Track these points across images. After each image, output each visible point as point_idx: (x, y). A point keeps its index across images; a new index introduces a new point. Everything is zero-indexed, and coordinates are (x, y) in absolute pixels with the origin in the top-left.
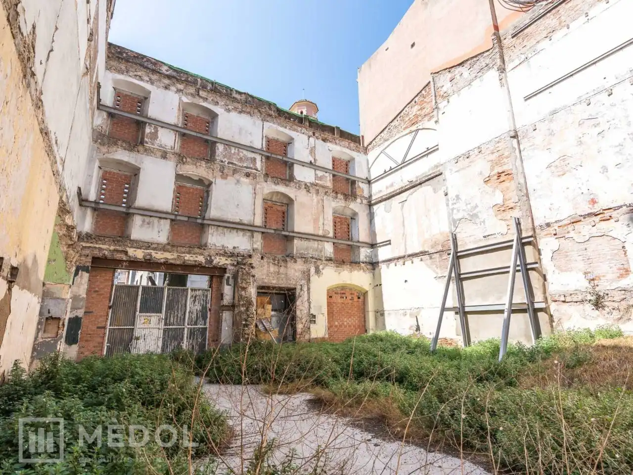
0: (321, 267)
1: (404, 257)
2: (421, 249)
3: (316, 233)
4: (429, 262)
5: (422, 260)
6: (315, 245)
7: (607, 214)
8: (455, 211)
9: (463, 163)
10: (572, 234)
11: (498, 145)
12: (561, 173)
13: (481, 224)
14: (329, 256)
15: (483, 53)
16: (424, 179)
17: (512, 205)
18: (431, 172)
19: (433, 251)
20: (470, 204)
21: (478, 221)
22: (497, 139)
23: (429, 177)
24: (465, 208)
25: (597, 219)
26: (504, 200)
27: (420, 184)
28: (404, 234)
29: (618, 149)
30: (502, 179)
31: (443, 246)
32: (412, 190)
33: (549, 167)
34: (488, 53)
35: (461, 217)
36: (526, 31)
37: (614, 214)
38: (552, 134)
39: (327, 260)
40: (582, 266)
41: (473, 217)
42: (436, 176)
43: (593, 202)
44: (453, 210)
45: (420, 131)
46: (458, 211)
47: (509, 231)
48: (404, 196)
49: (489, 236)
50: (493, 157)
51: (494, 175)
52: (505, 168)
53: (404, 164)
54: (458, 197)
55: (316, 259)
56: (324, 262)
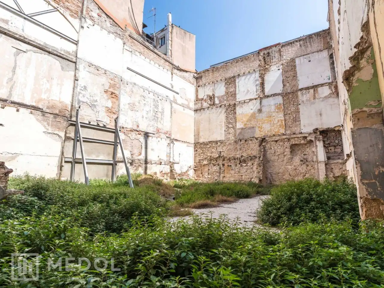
2: (34, 104)
4: (40, 117)
5: (31, 113)
7: (140, 132)
8: (81, 95)
9: (92, 69)
10: (130, 135)
11: (115, 78)
12: (132, 109)
13: (96, 112)
16: (55, 53)
17: (114, 112)
18: (62, 53)
19: (48, 111)
20: (93, 97)
21: (95, 110)
22: (115, 75)
23: (61, 55)
24: (89, 97)
25: (137, 133)
26: (112, 107)
27: (49, 53)
29: (147, 112)
30: (113, 96)
31: (60, 112)
32: (36, 49)
33: (129, 104)
35: (85, 101)
37: (142, 133)
38: (132, 91)
40: (130, 149)
41: (92, 106)
42: (68, 60)
43: (138, 126)
44: (80, 93)
46: (84, 96)
47: (110, 124)
48: (24, 47)
49: (99, 121)
50: (112, 82)
51: (110, 91)
52: (115, 92)
53: (29, 18)
54: (85, 88)
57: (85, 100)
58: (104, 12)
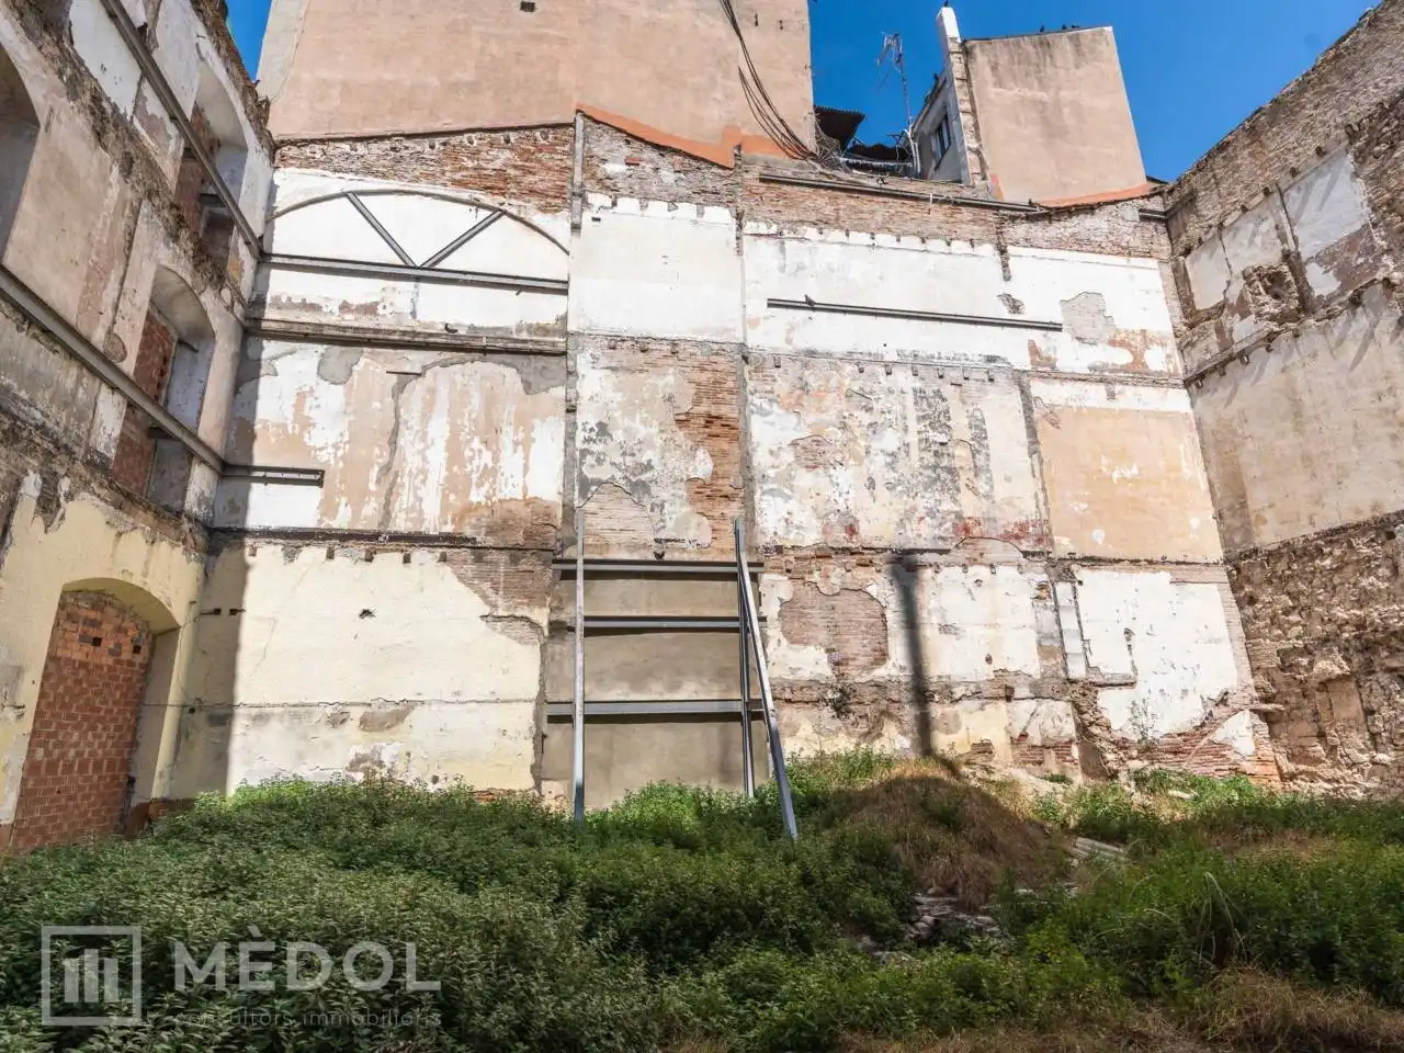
0: (65, 485)
1: (373, 537)
2: (449, 528)
3: (83, 330)
4: (470, 569)
5: (443, 559)
6: (68, 376)
7: (867, 556)
8: (590, 459)
9: (622, 356)
10: (816, 577)
11: (714, 358)
12: (810, 463)
13: (652, 510)
14: (101, 448)
15: (713, 164)
16: (500, 344)
17: (728, 490)
18: (524, 336)
19: (490, 541)
20: (633, 455)
21: (646, 501)
22: (716, 347)
23: (519, 345)
24: (619, 460)
25: (853, 560)
26: (715, 476)
27: (484, 351)
28: (386, 468)
29: (889, 460)
30: (715, 429)
31: (529, 536)
32: (447, 355)
33: (794, 444)
34: (720, 171)
35: (605, 478)
36: (786, 188)
37: (877, 559)
38: (804, 388)
39: (89, 464)
40: (823, 636)
41: (637, 488)
42: (541, 353)
43: (852, 530)
44: (584, 453)
45: (505, 218)
46: (599, 461)
47: (715, 544)
48: (414, 360)
49: (668, 540)
50: (704, 377)
51: (699, 416)
52: (724, 410)
53: (431, 273)
54: (603, 430)
55: (56, 443)
56: (79, 468)
57: (603, 473)
58: (647, 143)
